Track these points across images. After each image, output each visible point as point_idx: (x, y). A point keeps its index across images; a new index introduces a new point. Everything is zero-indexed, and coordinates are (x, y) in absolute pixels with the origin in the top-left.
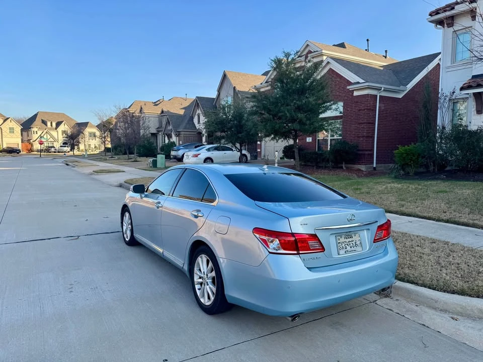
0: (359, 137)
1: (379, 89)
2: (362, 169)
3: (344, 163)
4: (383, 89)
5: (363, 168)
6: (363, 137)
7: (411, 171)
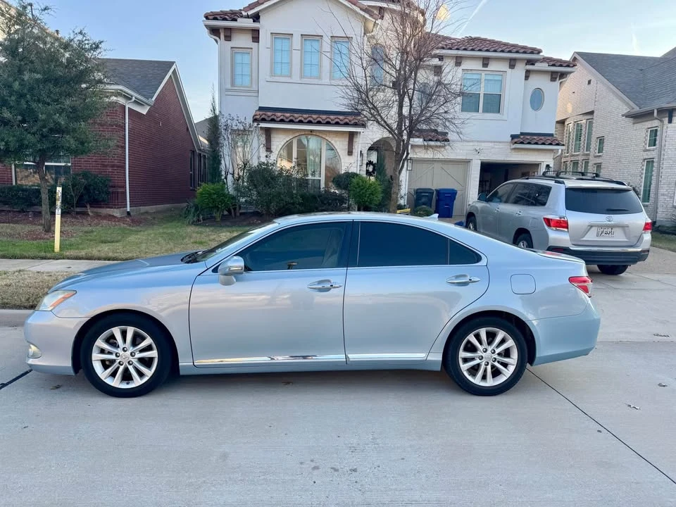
0: (106, 166)
1: (128, 98)
2: (115, 214)
3: (88, 206)
4: (134, 99)
5: (117, 213)
6: (113, 166)
7: (217, 215)
